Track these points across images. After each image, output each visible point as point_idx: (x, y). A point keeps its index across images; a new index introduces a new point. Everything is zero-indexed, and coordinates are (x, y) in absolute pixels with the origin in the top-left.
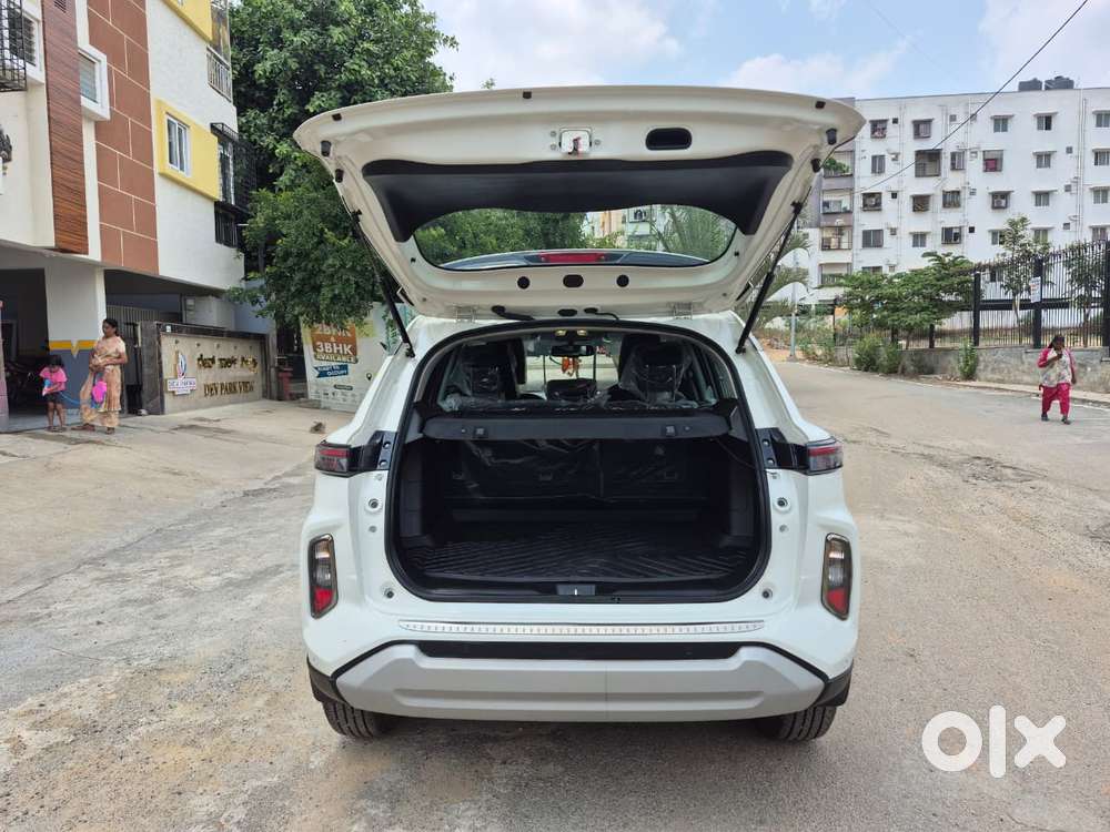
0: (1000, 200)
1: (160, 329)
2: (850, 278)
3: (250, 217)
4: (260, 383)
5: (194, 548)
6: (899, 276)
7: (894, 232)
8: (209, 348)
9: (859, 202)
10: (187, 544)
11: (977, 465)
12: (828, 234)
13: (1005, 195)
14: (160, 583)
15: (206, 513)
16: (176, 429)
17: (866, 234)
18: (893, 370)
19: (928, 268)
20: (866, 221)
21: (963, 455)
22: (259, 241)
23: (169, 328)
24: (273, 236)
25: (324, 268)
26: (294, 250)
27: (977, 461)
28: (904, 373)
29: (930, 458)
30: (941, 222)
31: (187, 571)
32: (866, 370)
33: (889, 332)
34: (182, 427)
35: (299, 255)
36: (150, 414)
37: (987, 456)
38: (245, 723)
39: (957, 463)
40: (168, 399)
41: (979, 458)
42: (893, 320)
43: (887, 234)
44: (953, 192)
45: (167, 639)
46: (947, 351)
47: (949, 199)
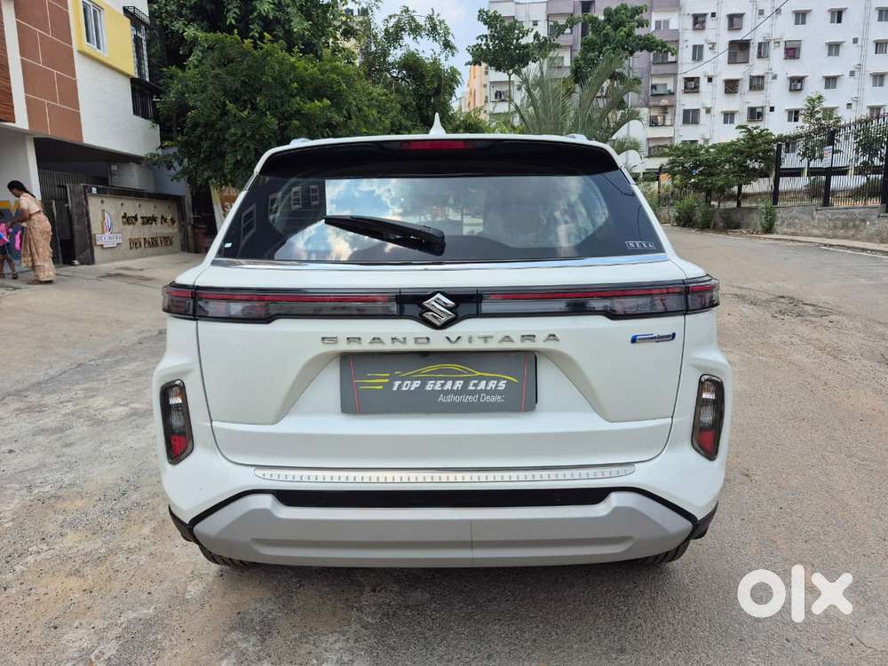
0: (796, 83)
1: (87, 191)
2: (674, 149)
3: (162, 92)
4: (179, 238)
5: (108, 381)
6: (714, 146)
7: (708, 111)
8: (131, 207)
9: (681, 86)
10: (103, 377)
11: (782, 302)
12: (655, 113)
13: (800, 80)
14: (73, 414)
15: (124, 350)
16: (102, 277)
17: (686, 112)
18: (706, 226)
19: (738, 140)
20: (686, 102)
21: (769, 294)
22: (171, 113)
23: (94, 190)
24: (183, 108)
25: (227, 136)
26: (202, 121)
27: (782, 300)
28: (715, 229)
29: (742, 298)
30: (748, 103)
31: (99, 402)
32: (684, 226)
33: (703, 194)
34: (109, 276)
35: (206, 126)
36: (82, 264)
37: (790, 295)
38: (130, 551)
39: (765, 301)
40: (97, 251)
41: (783, 297)
42: (707, 184)
43: (703, 112)
44: (758, 77)
45: (70, 466)
46: (751, 209)
47: (755, 83)
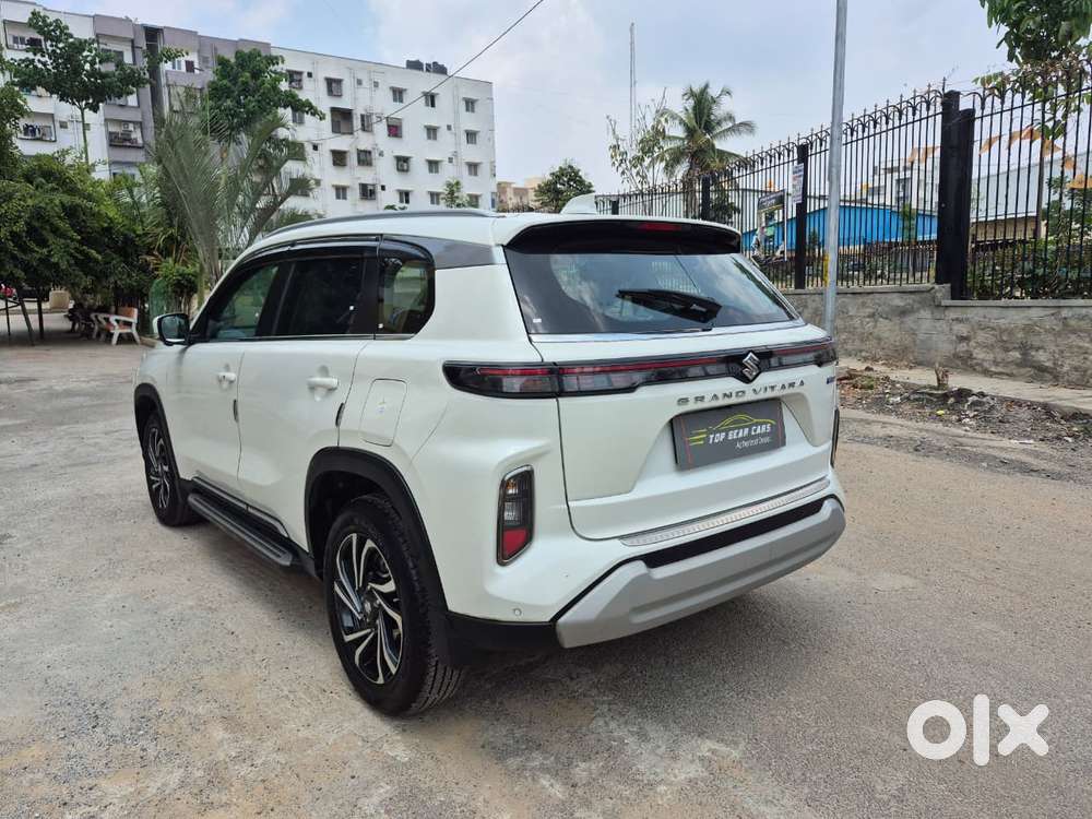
0: (402, 163)
7: (318, 183)
13: (406, 160)
30: (359, 178)
44: (365, 151)
47: (362, 157)
